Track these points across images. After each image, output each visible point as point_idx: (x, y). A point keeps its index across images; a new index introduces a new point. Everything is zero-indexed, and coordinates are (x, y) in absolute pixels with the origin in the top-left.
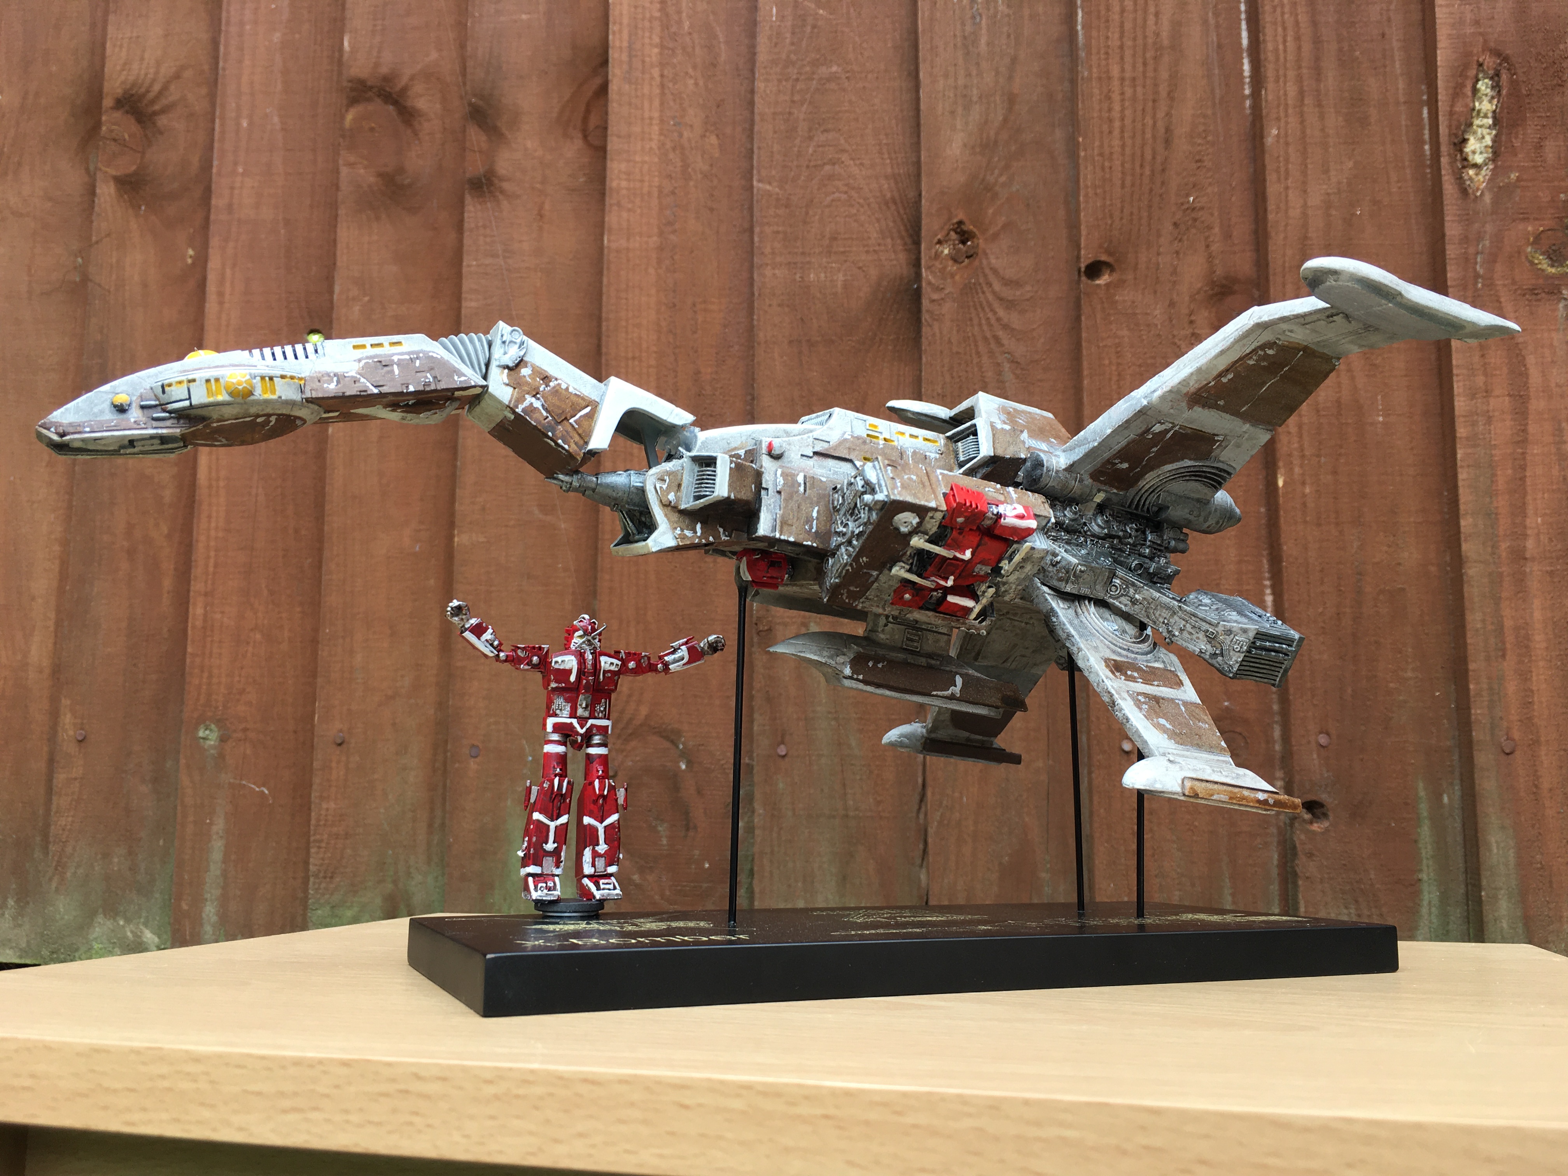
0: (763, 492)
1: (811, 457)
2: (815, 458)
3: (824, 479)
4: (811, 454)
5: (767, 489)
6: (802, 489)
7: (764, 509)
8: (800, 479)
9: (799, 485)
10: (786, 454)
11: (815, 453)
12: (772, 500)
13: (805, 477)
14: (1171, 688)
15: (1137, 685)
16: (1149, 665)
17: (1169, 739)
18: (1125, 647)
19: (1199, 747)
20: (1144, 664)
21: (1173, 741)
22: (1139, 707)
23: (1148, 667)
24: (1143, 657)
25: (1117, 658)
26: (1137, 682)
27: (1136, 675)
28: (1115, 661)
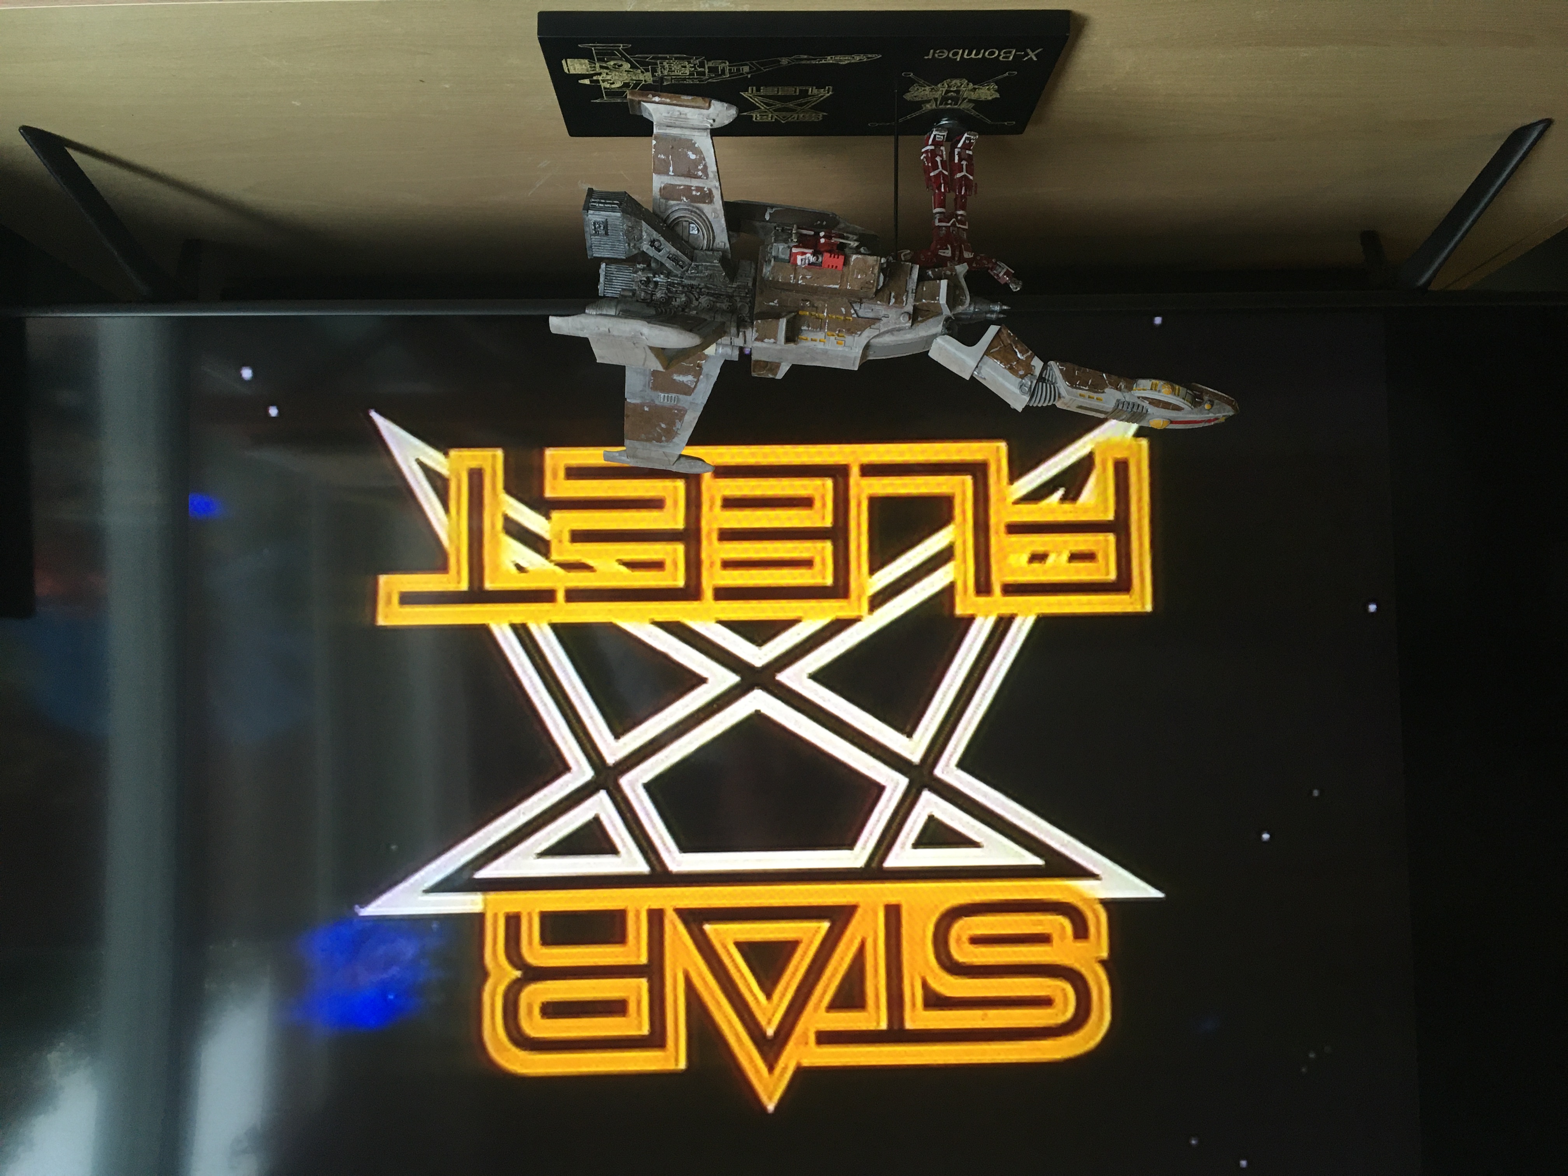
0: (914, 291)
1: (883, 317)
2: (879, 317)
3: (879, 302)
5: (912, 293)
6: (893, 294)
7: (916, 280)
8: (893, 300)
9: (894, 297)
11: (881, 319)
12: (910, 286)
13: (889, 303)
14: (672, 184)
15: (697, 185)
16: (680, 202)
17: (695, 143)
18: (693, 214)
19: (675, 138)
20: (682, 202)
21: (693, 142)
22: (705, 167)
23: (681, 200)
24: (682, 207)
25: (701, 205)
26: (696, 187)
27: (694, 193)
28: (705, 203)
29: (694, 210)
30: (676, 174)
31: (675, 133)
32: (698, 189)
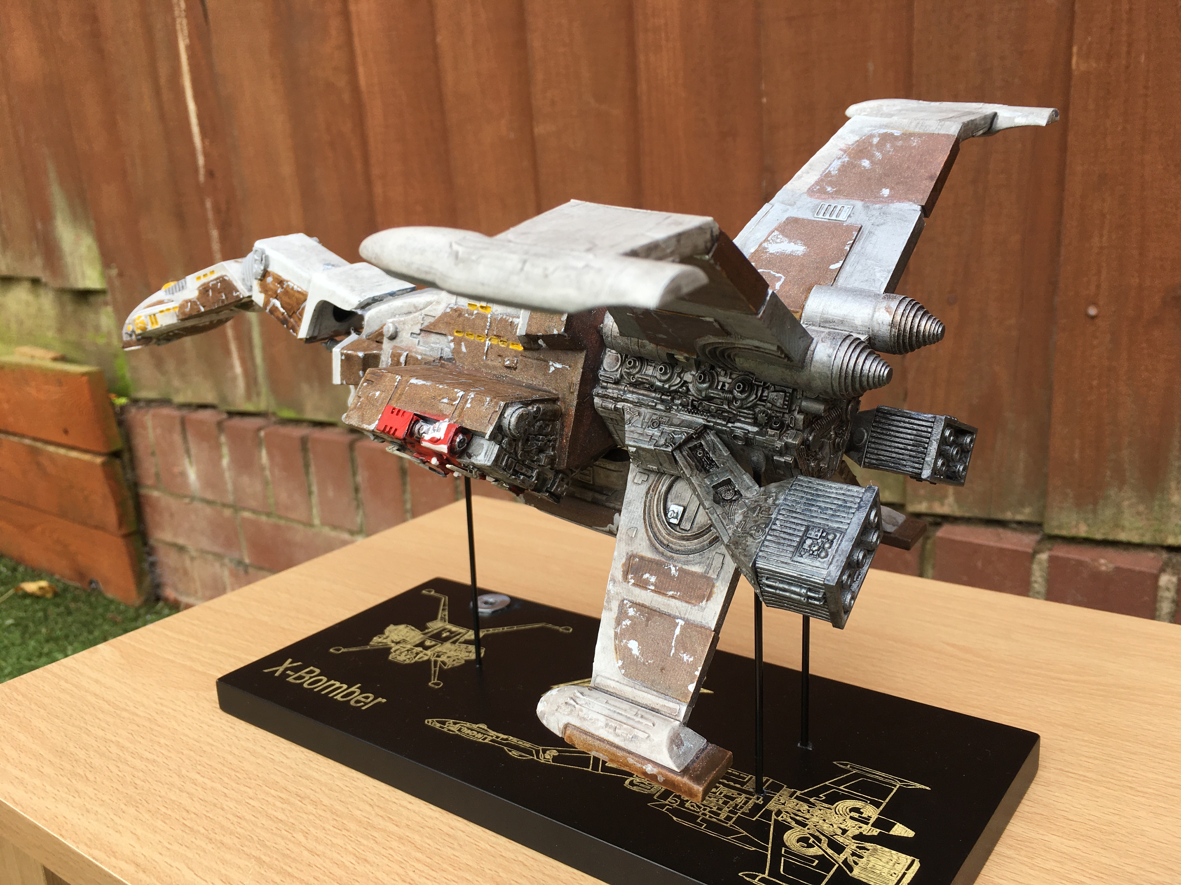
1: (419, 334)
2: (423, 334)
3: (419, 357)
4: (419, 332)
8: (402, 359)
10: (400, 335)
11: (421, 330)
13: (408, 353)
14: (687, 602)
15: (643, 593)
16: (685, 567)
17: (621, 668)
18: (666, 542)
19: (652, 686)
20: (680, 565)
21: (623, 671)
22: (618, 622)
23: (681, 570)
24: (683, 557)
25: (649, 554)
26: (646, 589)
27: (653, 579)
28: (642, 558)
29: (661, 549)
30: (671, 618)
31: (649, 696)
32: (642, 585)
